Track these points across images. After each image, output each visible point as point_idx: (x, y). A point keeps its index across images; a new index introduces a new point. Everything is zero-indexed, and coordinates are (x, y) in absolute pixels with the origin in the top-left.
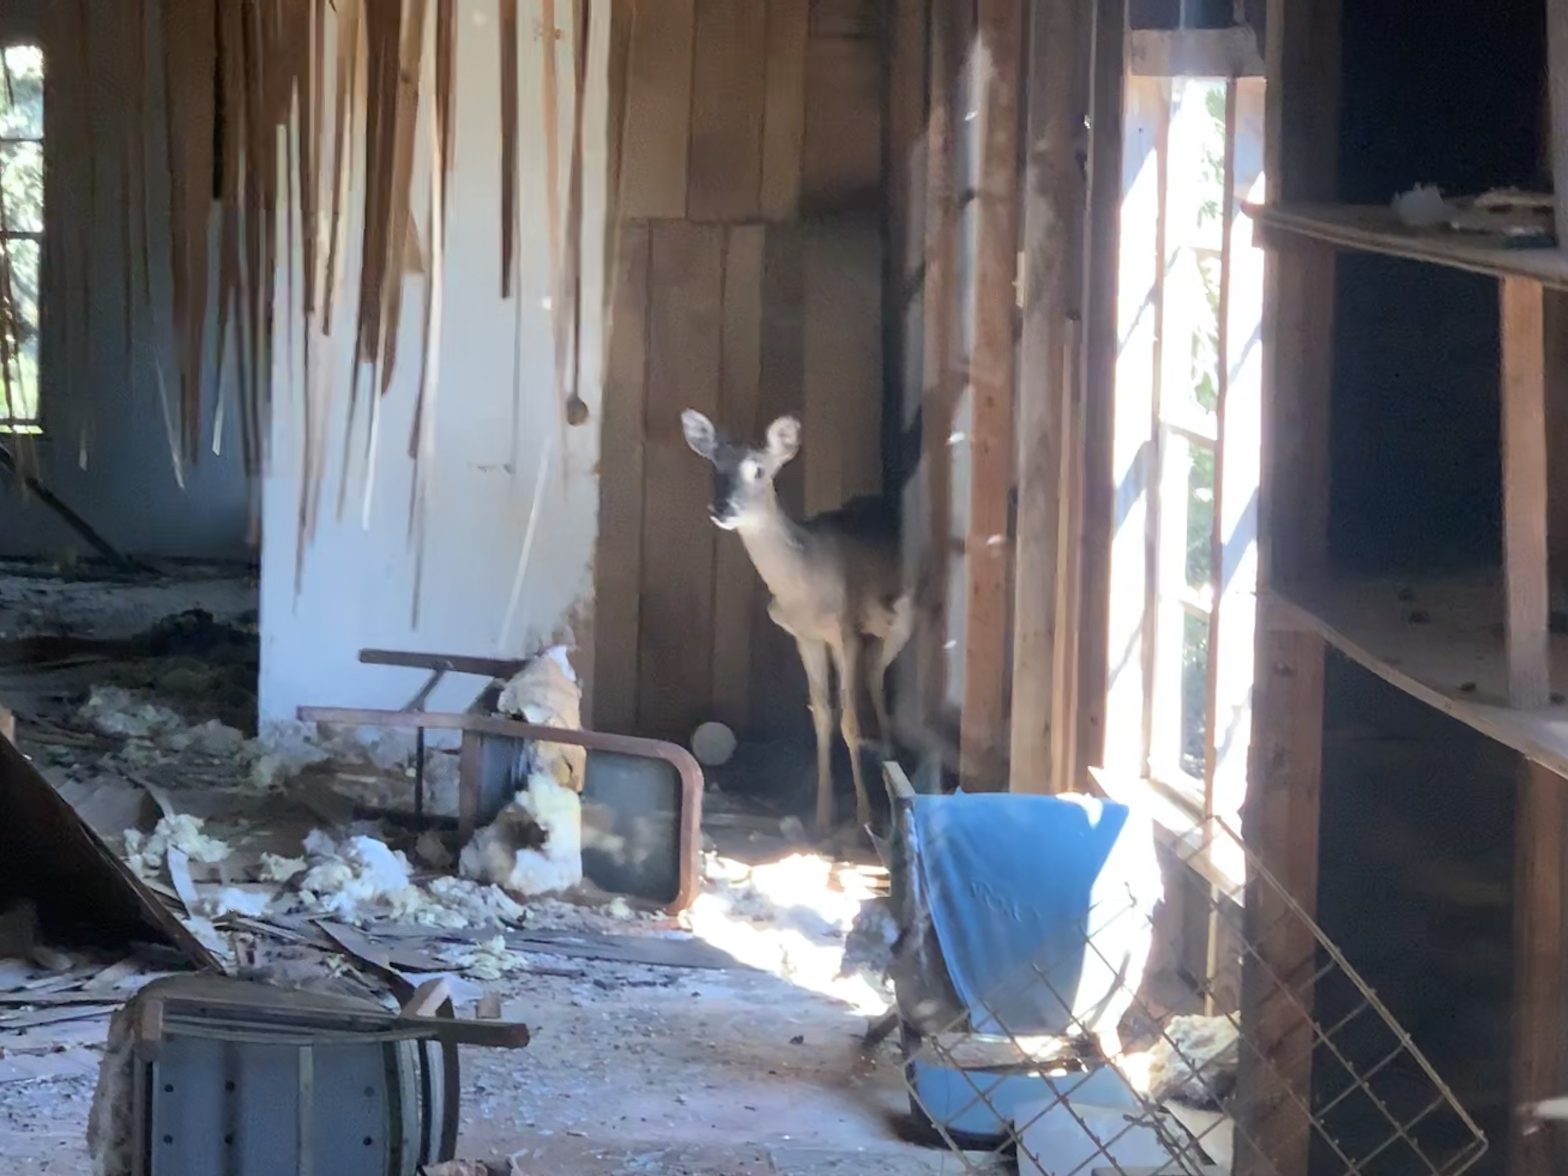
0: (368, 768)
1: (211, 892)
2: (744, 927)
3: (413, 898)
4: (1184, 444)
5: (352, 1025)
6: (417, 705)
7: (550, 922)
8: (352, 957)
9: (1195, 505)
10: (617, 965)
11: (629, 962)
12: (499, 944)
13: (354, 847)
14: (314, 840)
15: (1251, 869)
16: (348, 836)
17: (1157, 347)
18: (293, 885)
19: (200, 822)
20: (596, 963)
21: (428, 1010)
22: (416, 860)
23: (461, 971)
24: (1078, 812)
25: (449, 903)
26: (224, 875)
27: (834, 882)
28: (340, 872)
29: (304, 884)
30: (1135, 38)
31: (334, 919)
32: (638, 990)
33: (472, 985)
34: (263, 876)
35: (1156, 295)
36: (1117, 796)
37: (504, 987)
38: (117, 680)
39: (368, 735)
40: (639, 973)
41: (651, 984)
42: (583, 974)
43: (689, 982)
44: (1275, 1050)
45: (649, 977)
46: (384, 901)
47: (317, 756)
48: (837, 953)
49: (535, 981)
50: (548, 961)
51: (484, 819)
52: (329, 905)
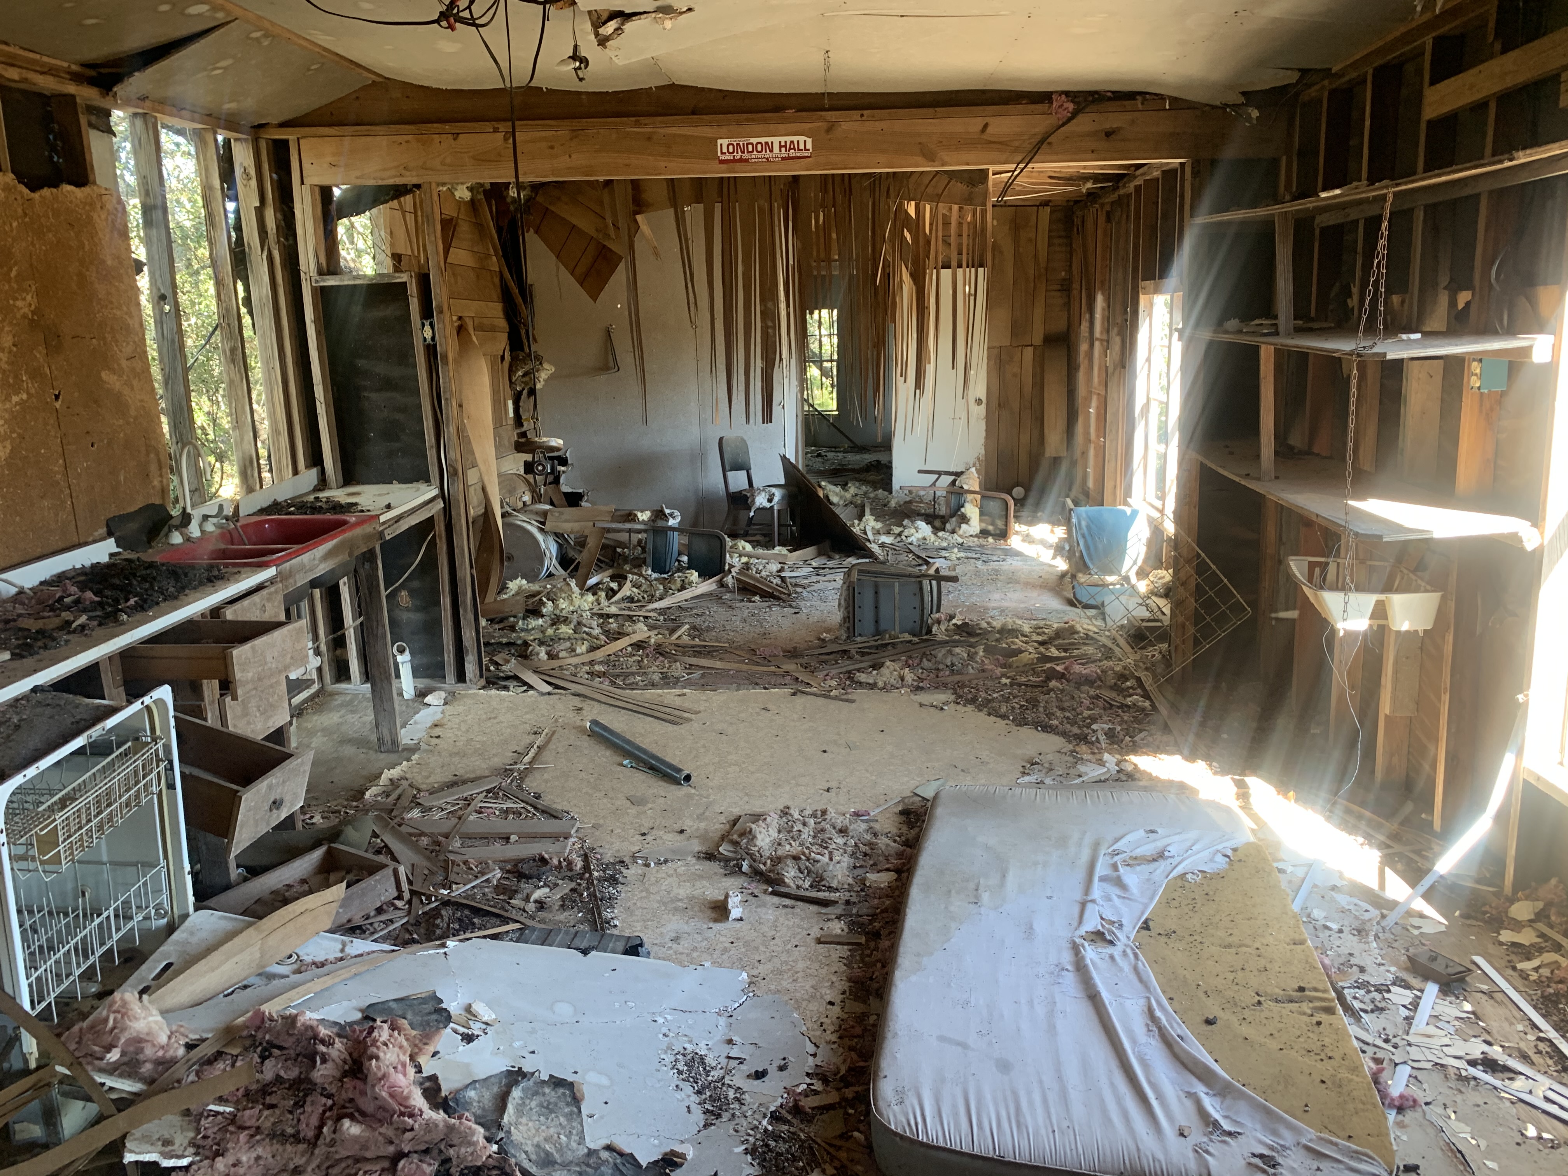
0: (921, 502)
1: (878, 537)
2: (1026, 544)
3: (933, 538)
4: (1157, 403)
5: (910, 576)
6: (934, 484)
7: (971, 544)
8: (915, 554)
9: (1160, 421)
10: (989, 556)
11: (993, 555)
12: (956, 550)
13: (917, 524)
14: (906, 522)
15: (1176, 530)
16: (915, 521)
17: (1149, 375)
18: (900, 535)
19: (875, 518)
20: (983, 555)
21: (932, 571)
22: (933, 527)
23: (945, 558)
24: (1124, 512)
25: (942, 539)
26: (881, 532)
27: (1052, 531)
28: (913, 531)
29: (903, 534)
30: (1142, 284)
31: (911, 544)
32: (995, 563)
33: (948, 562)
34: (892, 532)
35: (1148, 360)
36: (1135, 507)
37: (957, 562)
38: (857, 480)
39: (922, 493)
40: (996, 558)
41: (999, 561)
42: (979, 558)
43: (1009, 560)
44: (1183, 584)
45: (999, 559)
46: (925, 539)
47: (908, 499)
48: (1052, 552)
49: (965, 561)
50: (970, 555)
51: (952, 516)
52: (910, 540)
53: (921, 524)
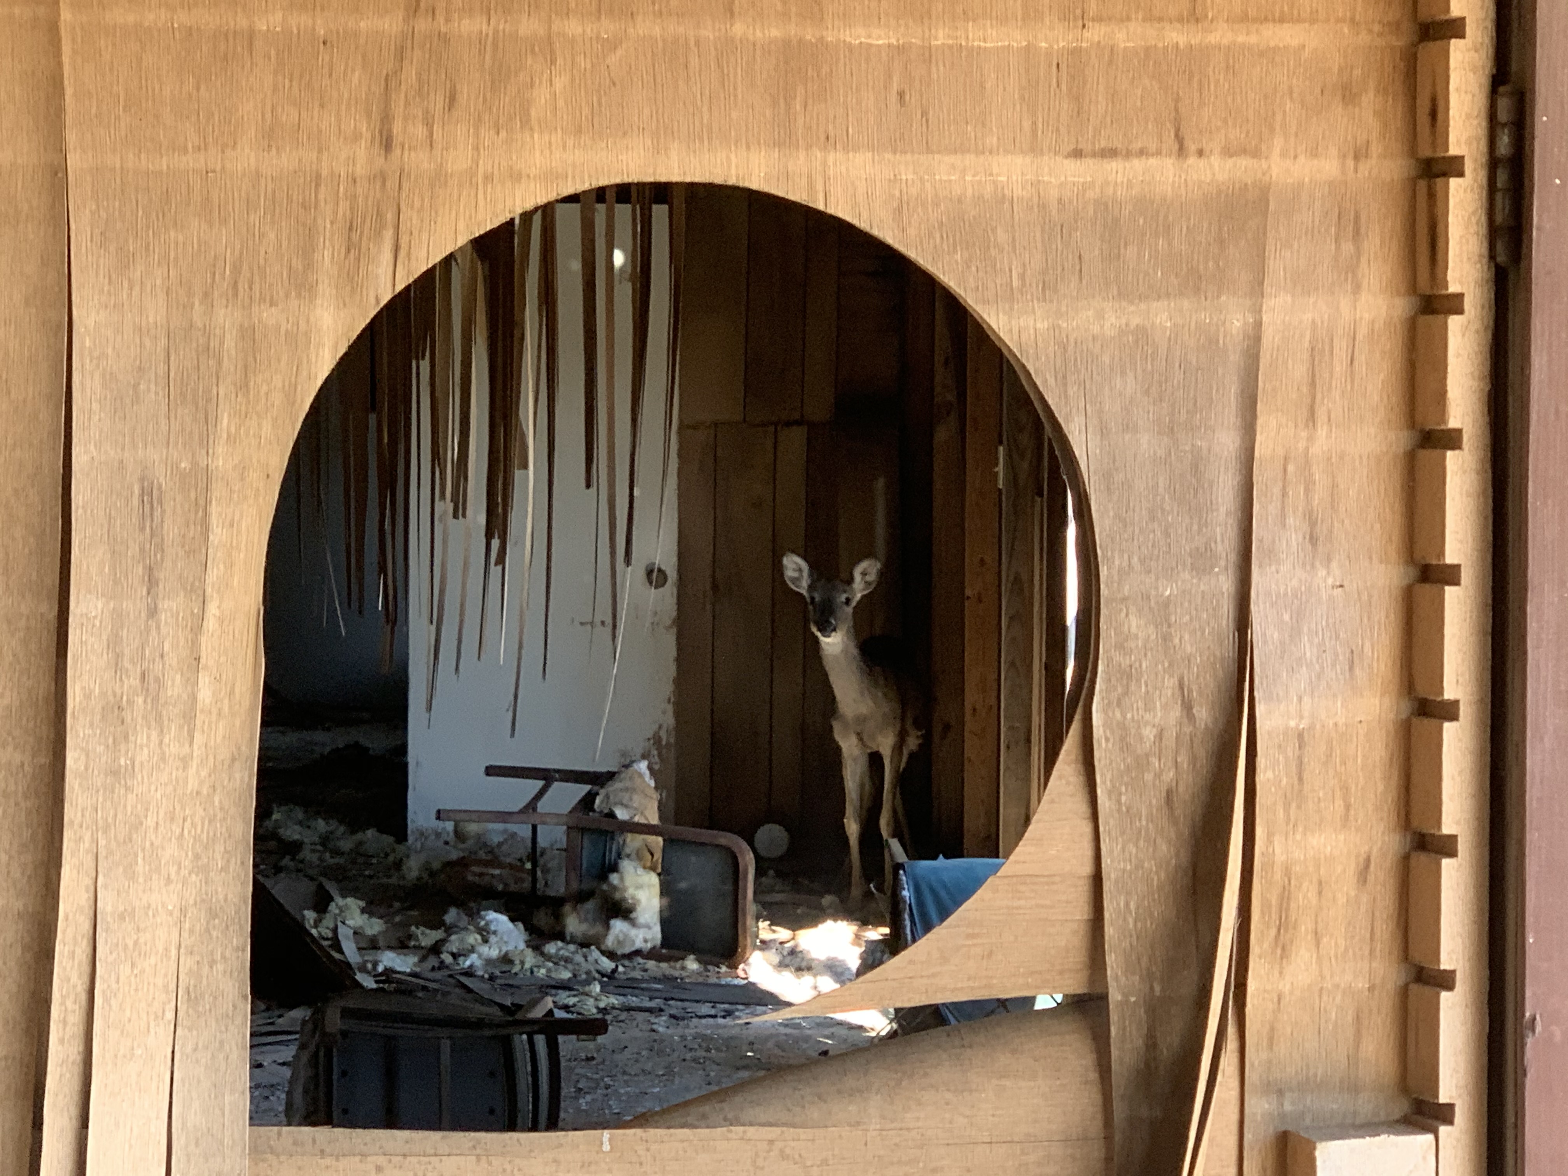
0: (495, 862)
1: (372, 955)
2: (788, 975)
3: (531, 959)
6: (532, 806)
7: (637, 974)
10: (687, 1004)
11: (697, 1001)
12: (596, 989)
13: (483, 919)
14: (452, 916)
16: (478, 912)
18: (436, 949)
19: (362, 904)
20: (671, 1002)
21: (535, 1016)
22: (531, 928)
23: (567, 1009)
25: (557, 960)
26: (381, 943)
27: (858, 940)
28: (473, 938)
29: (444, 948)
31: (468, 973)
32: (704, 1021)
34: (412, 943)
38: (294, 800)
39: (494, 835)
40: (705, 1009)
41: (714, 1017)
42: (661, 1010)
43: (743, 1015)
45: (713, 1012)
46: (507, 960)
47: (454, 855)
49: (624, 1016)
50: (634, 1001)
51: (583, 899)
52: (465, 963)
53: (498, 920)
